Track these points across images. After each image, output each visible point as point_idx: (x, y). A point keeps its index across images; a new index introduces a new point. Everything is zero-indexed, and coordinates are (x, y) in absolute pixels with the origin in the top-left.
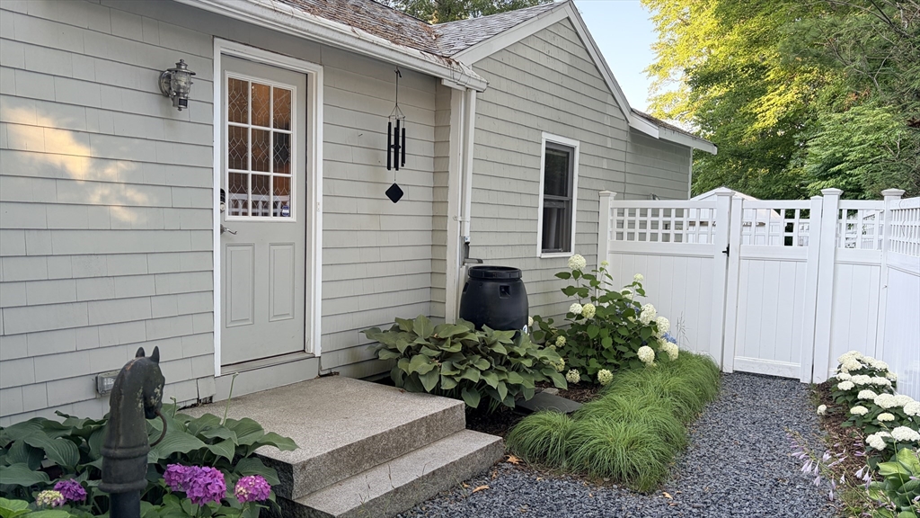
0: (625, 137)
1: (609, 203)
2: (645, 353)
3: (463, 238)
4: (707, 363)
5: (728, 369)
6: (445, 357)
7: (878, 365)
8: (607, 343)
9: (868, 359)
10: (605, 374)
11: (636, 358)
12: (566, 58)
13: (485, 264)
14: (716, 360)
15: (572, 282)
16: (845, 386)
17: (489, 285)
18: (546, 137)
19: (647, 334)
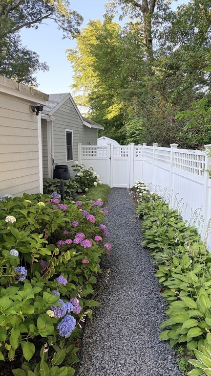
0: (82, 127)
1: (80, 146)
2: (95, 183)
3: (52, 158)
4: (107, 185)
5: (111, 187)
6: (57, 186)
7: (142, 182)
8: (86, 182)
9: (140, 181)
10: (87, 189)
11: (94, 185)
12: (69, 108)
13: (58, 164)
14: (109, 185)
15: (75, 168)
16: (136, 187)
17: (61, 170)
18: (66, 130)
19: (95, 179)
